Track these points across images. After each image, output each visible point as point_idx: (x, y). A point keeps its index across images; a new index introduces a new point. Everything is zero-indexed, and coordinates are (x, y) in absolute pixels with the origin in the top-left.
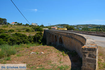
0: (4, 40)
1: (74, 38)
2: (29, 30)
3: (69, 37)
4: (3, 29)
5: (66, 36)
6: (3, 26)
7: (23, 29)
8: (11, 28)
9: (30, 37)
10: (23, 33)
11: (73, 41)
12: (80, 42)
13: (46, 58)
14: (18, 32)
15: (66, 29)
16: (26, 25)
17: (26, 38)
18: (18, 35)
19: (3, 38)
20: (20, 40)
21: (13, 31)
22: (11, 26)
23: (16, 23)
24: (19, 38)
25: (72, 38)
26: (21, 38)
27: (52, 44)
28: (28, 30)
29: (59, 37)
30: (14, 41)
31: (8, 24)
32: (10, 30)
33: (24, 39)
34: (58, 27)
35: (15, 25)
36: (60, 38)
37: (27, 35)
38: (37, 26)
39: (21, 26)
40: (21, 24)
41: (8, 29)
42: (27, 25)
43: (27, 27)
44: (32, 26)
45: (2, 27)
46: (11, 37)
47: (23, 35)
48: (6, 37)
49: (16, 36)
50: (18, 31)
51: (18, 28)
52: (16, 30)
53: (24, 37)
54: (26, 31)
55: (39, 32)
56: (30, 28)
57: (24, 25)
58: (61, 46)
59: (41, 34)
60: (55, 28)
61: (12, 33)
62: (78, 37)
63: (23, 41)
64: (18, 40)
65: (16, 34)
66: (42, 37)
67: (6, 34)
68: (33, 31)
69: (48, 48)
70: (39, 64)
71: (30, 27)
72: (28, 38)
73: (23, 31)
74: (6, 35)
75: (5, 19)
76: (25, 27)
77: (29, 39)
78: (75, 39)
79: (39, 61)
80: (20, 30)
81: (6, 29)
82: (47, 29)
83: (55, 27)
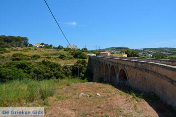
0: (25, 72)
1: (151, 71)
2: (64, 56)
3: (141, 69)
4: (23, 53)
5: (135, 68)
6: (23, 49)
7: (55, 55)
8: (35, 53)
9: (65, 67)
10: (55, 61)
11: (149, 76)
12: (167, 77)
13: (108, 103)
14: (46, 60)
15: (126, 56)
16: (58, 48)
17: (59, 70)
18: (46, 64)
19: (24, 69)
20: (49, 72)
21: (39, 57)
22: (35, 49)
23: (42, 44)
24: (49, 69)
25: (147, 71)
26: (51, 70)
27: (104, 80)
28: (62, 57)
29: (120, 69)
30: (40, 73)
31: (31, 45)
32: (34, 56)
33: (56, 71)
34: (112, 51)
35: (41, 47)
36: (122, 70)
37: (62, 65)
38: (77, 50)
39: (51, 50)
40: (51, 46)
41: (30, 53)
42: (60, 48)
43: (61, 52)
44: (69, 49)
45: (22, 51)
46: (36, 68)
47: (55, 64)
48: (27, 67)
49: (44, 66)
50: (47, 58)
51: (47, 53)
52: (44, 57)
53: (57, 67)
54: (59, 57)
55: (81, 60)
56: (65, 53)
57: (55, 48)
58: (124, 84)
59: (84, 63)
60: (107, 54)
61: (36, 61)
62: (161, 69)
63: (55, 75)
64: (47, 72)
65: (43, 62)
66: (86, 68)
67: (28, 61)
68: (70, 58)
69: (103, 88)
70: (102, 113)
71: (65, 51)
72: (63, 69)
73: (55, 58)
74: (29, 63)
75: (26, 39)
76: (57, 52)
77: (64, 72)
78: (155, 73)
79: (100, 109)
80: (49, 56)
81: (27, 53)
82: (93, 55)
83: (106, 52)
